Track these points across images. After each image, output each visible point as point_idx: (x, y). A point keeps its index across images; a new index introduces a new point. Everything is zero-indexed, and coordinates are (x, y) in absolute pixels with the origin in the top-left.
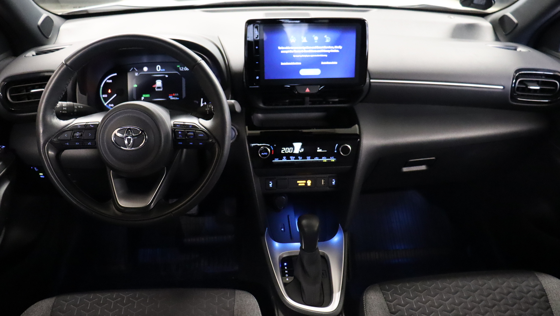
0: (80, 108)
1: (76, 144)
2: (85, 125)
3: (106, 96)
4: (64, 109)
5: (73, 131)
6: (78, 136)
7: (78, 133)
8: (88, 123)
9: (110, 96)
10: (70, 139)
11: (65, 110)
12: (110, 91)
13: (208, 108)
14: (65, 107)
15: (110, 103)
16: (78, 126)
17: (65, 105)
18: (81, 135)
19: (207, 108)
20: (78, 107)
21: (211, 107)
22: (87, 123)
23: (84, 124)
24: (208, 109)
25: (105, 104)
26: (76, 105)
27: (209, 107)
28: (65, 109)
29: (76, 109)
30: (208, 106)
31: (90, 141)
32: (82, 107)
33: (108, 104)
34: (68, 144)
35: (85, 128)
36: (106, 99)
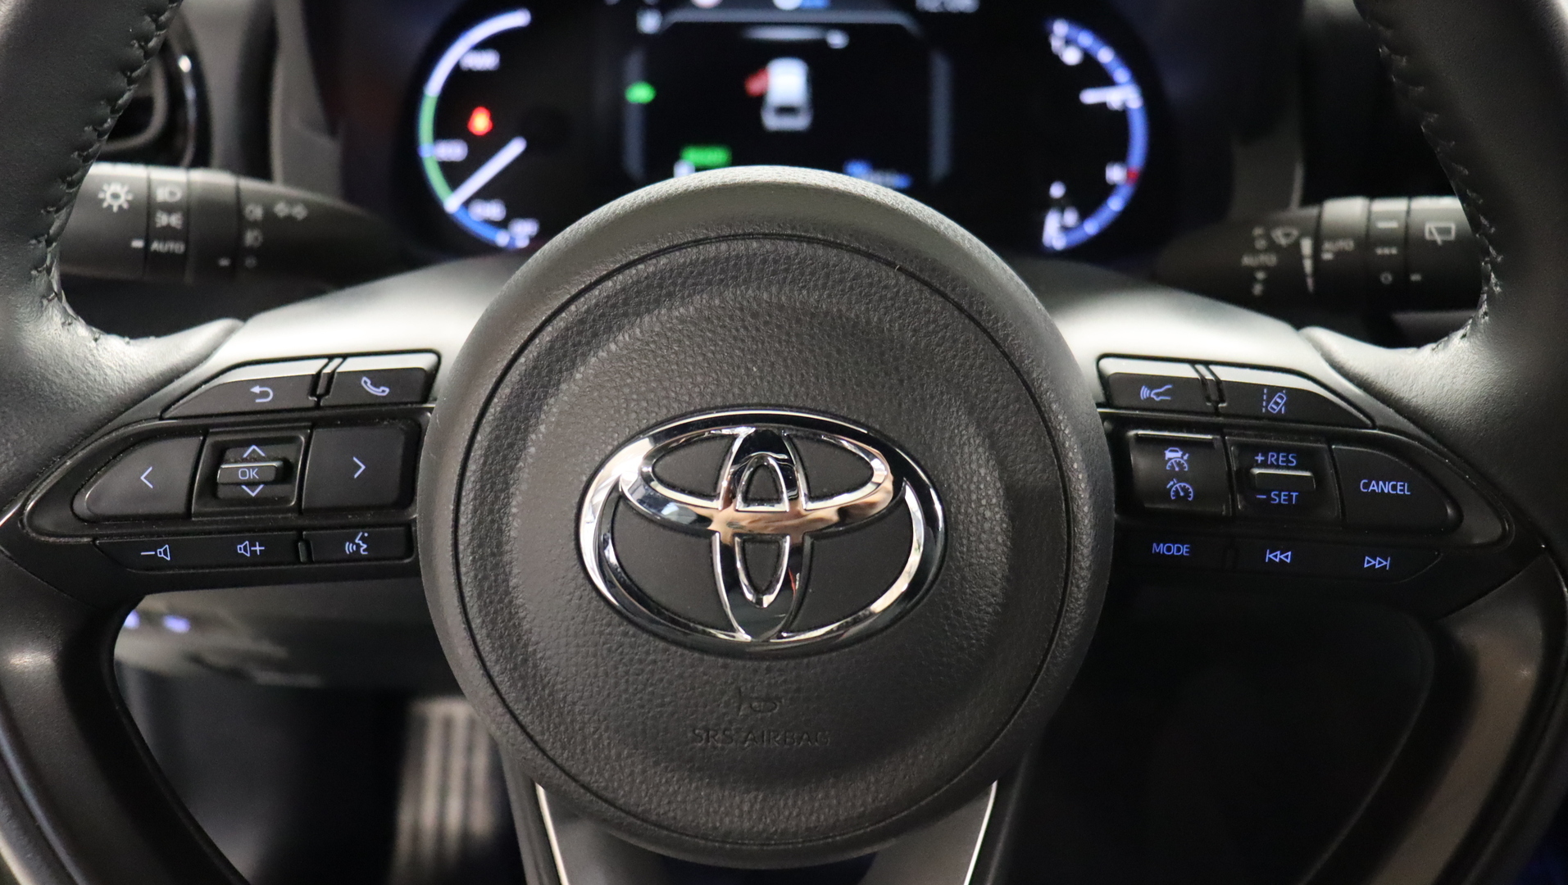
0: (290, 219)
1: (240, 548)
2: (317, 377)
3: (455, 151)
4: (163, 219)
5: (209, 441)
6: (252, 484)
7: (254, 458)
8: (345, 357)
9: (482, 149)
10: (187, 515)
11: (168, 233)
12: (480, 122)
13: (1266, 251)
14: (169, 208)
15: (485, 194)
16: (257, 389)
17: (172, 194)
18: (286, 473)
19: (1255, 252)
20: (269, 215)
21: (1296, 246)
22: (331, 357)
23: (311, 368)
24: (1271, 260)
25: (452, 202)
26: (259, 198)
27: (1273, 247)
28: (175, 220)
29: (254, 224)
30: (1268, 236)
31: (362, 526)
32: (300, 212)
33: (467, 204)
34: (163, 553)
35: (317, 406)
36: (455, 174)
